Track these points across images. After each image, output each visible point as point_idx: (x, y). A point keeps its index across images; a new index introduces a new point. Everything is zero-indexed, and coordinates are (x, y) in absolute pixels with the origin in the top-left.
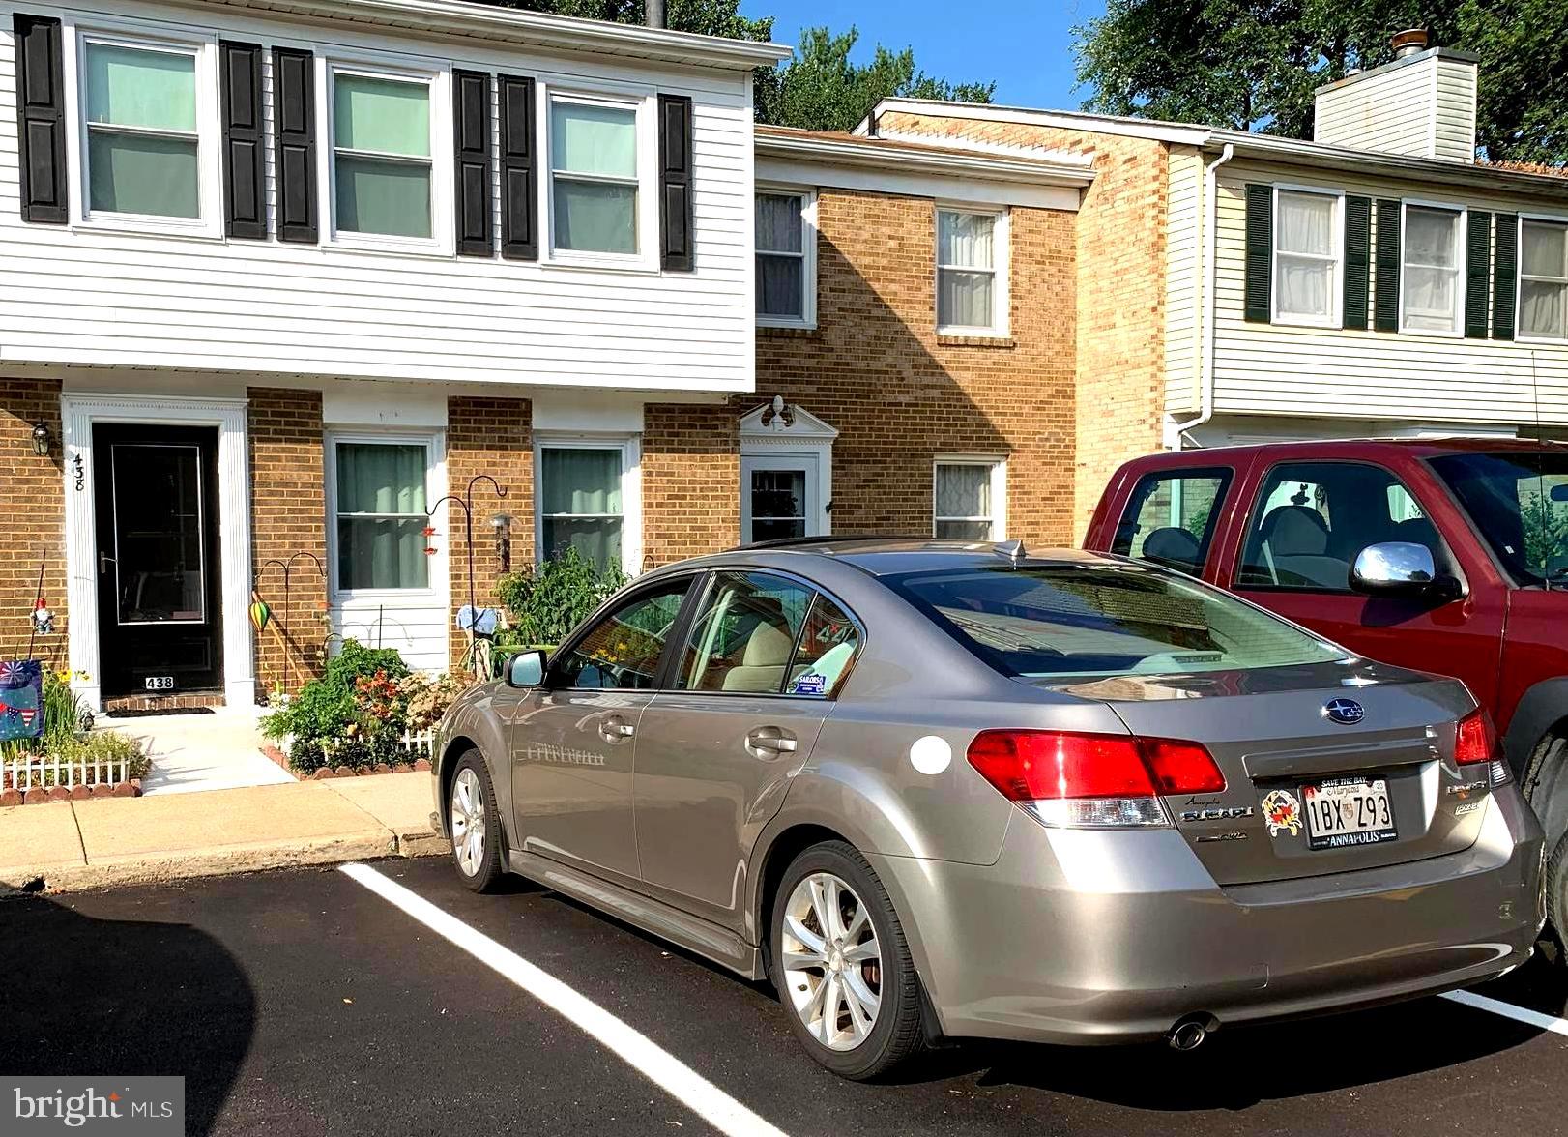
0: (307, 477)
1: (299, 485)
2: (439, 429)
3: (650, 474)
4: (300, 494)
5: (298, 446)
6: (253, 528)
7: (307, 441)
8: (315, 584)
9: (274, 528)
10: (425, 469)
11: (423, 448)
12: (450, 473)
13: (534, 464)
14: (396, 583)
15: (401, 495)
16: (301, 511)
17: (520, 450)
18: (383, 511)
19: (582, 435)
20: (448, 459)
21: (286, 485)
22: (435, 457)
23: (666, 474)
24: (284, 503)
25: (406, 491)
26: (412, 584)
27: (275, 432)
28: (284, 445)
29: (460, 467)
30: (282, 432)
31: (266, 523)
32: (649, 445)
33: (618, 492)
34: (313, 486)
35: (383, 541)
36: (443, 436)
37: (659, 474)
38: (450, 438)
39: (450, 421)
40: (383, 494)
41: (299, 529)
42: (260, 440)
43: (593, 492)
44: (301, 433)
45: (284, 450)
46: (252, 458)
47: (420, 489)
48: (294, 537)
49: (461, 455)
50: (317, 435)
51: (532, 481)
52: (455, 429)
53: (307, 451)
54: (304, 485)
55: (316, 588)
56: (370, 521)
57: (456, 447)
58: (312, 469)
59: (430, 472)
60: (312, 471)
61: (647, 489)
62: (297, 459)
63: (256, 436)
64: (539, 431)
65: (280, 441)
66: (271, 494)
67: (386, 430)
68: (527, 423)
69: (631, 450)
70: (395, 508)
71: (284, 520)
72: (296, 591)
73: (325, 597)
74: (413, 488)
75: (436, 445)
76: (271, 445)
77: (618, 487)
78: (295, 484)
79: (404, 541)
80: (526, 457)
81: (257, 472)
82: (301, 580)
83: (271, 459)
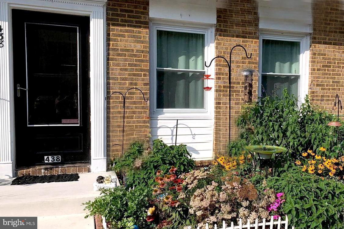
0: (139, 46)
1: (135, 51)
2: (211, 26)
3: (315, 54)
4: (135, 56)
5: (135, 29)
6: (108, 73)
7: (140, 27)
8: (143, 105)
9: (120, 74)
10: (203, 46)
11: (203, 36)
12: (217, 49)
13: (259, 47)
14: (187, 105)
15: (191, 60)
16: (135, 65)
17: (253, 39)
18: (181, 68)
19: (282, 33)
20: (216, 41)
21: (128, 50)
22: (209, 40)
23: (322, 54)
24: (126, 60)
25: (193, 58)
26: (195, 107)
27: (122, 21)
28: (127, 28)
29: (222, 46)
30: (126, 21)
31: (116, 72)
32: (315, 40)
33: (297, 63)
34: (143, 52)
35: (181, 83)
36: (214, 30)
37: (319, 54)
38: (217, 30)
39: (218, 21)
40: (182, 59)
41: (134, 75)
42: (113, 25)
43: (286, 63)
44: (136, 22)
45: (127, 31)
46: (108, 35)
47: (200, 57)
48: (132, 79)
49: (222, 40)
50: (146, 24)
51: (258, 55)
52: (220, 25)
53: (140, 32)
54: (137, 51)
55: (143, 108)
56: (174, 73)
57: (220, 35)
58: (142, 42)
59: (206, 48)
60: (142, 43)
61: (313, 62)
62: (134, 37)
63: (111, 22)
64: (262, 30)
65: (125, 26)
66: (119, 55)
67: (184, 24)
68: (257, 25)
69: (305, 42)
70: (187, 66)
71: (126, 70)
72: (132, 109)
73: (148, 112)
74: (197, 57)
75: (210, 34)
76: (119, 28)
77: (297, 60)
78: (133, 50)
79: (192, 85)
80: (256, 43)
81: (111, 43)
82: (135, 103)
83: (120, 36)
